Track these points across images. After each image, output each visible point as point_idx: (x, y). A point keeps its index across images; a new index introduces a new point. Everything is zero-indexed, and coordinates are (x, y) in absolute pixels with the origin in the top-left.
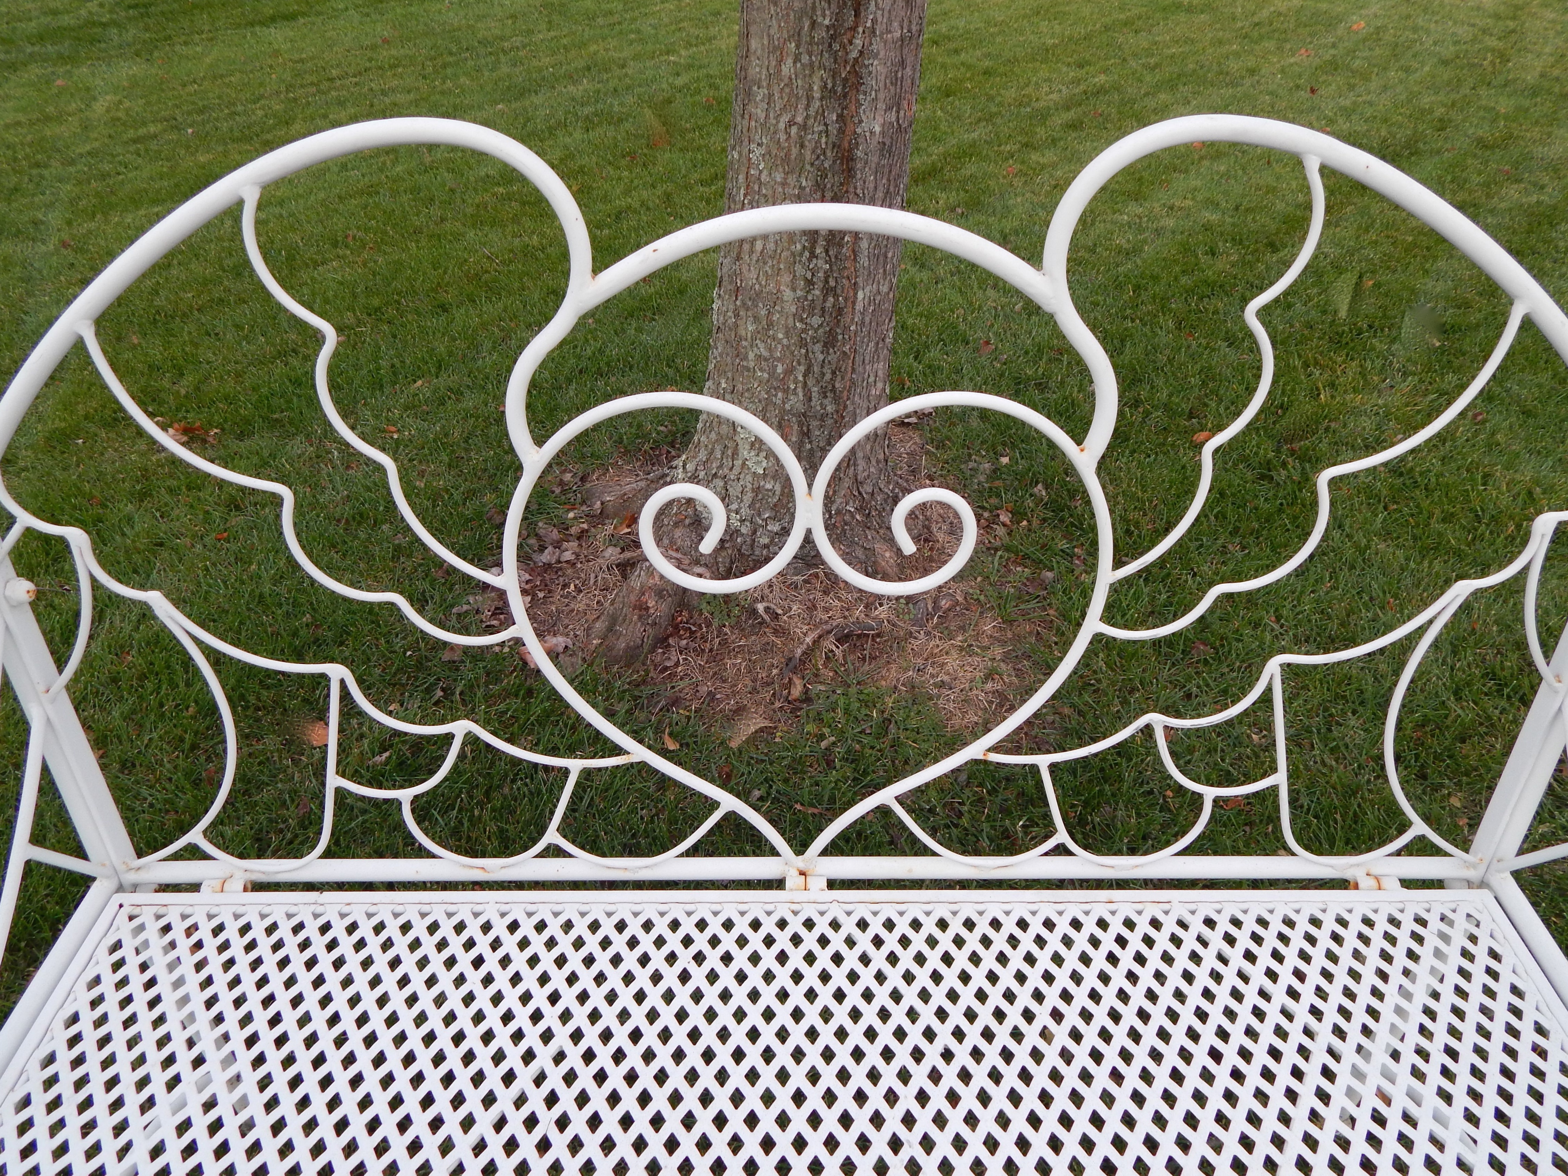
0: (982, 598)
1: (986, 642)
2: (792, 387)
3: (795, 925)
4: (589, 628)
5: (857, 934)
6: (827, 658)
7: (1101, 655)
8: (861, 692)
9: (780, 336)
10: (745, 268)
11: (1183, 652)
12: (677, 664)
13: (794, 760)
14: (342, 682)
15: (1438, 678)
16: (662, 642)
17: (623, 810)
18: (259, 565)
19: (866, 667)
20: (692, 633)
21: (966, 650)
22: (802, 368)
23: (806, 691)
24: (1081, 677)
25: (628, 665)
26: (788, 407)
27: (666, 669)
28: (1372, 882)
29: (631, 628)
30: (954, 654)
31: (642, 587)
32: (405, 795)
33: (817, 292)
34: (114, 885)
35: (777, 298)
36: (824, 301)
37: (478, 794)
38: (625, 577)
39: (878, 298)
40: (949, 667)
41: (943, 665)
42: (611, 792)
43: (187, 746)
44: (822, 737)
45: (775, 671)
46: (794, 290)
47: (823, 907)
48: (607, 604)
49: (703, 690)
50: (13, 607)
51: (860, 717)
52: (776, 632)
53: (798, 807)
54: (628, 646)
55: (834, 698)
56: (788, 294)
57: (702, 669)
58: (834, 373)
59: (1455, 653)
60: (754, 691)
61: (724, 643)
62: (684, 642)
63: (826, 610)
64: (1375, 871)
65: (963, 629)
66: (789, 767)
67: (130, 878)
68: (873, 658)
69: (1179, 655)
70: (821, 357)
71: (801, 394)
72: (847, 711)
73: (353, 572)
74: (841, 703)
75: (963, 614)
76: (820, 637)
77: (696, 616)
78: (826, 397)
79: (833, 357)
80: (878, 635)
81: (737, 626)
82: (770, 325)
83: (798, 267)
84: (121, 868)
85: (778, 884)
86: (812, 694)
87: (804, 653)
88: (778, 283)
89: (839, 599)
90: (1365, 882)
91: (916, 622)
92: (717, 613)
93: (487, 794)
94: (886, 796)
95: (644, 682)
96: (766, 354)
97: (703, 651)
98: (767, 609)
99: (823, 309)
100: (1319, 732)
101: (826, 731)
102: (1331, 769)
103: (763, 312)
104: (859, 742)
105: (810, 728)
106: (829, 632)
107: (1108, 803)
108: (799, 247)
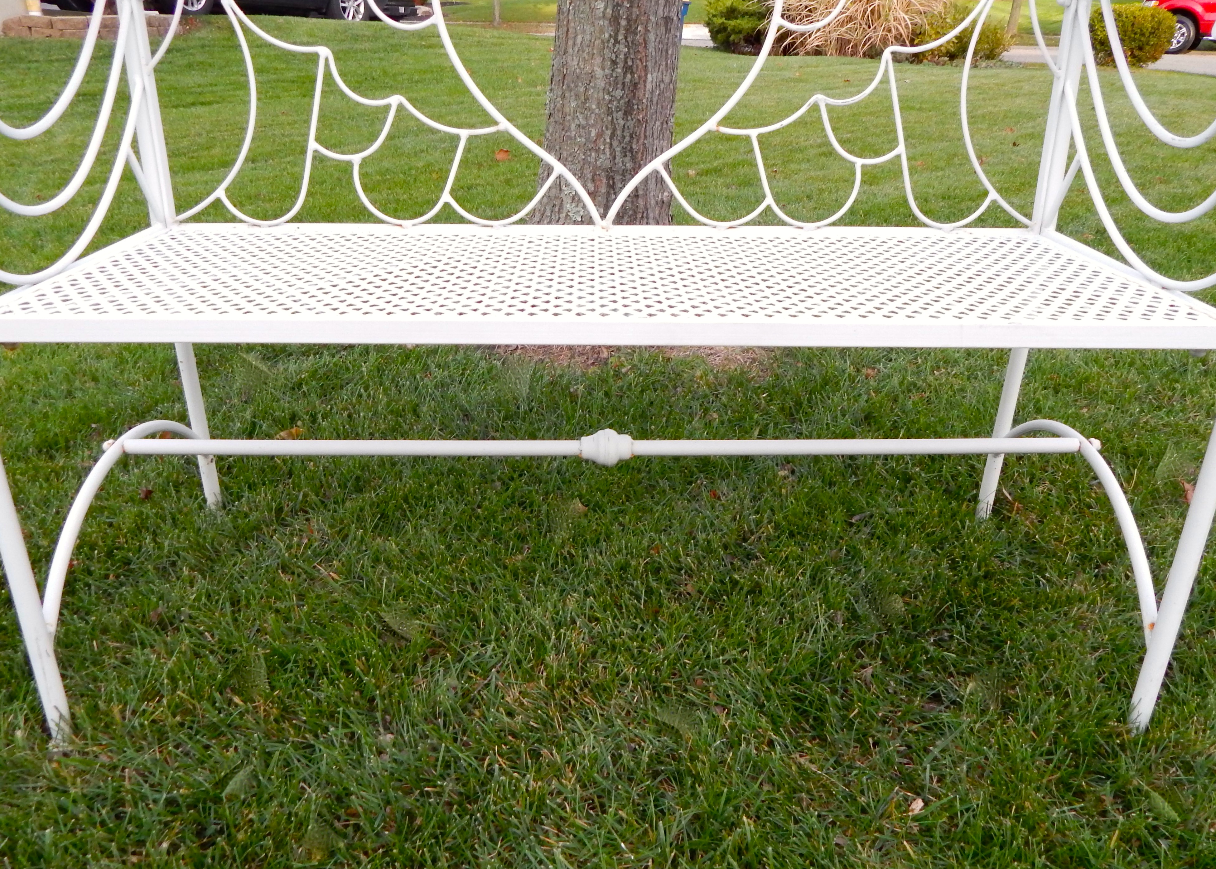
2: (602, 147)
9: (594, 107)
10: (569, 59)
14: (327, 60)
22: (609, 132)
26: (598, 163)
33: (619, 70)
35: (592, 76)
36: (624, 78)
39: (662, 86)
46: (603, 69)
56: (599, 72)
58: (631, 137)
70: (622, 122)
71: (608, 154)
78: (625, 156)
79: (631, 124)
82: (586, 99)
83: (606, 51)
84: (169, 219)
88: (592, 65)
96: (583, 122)
99: (624, 84)
103: (582, 89)
108: (607, 35)
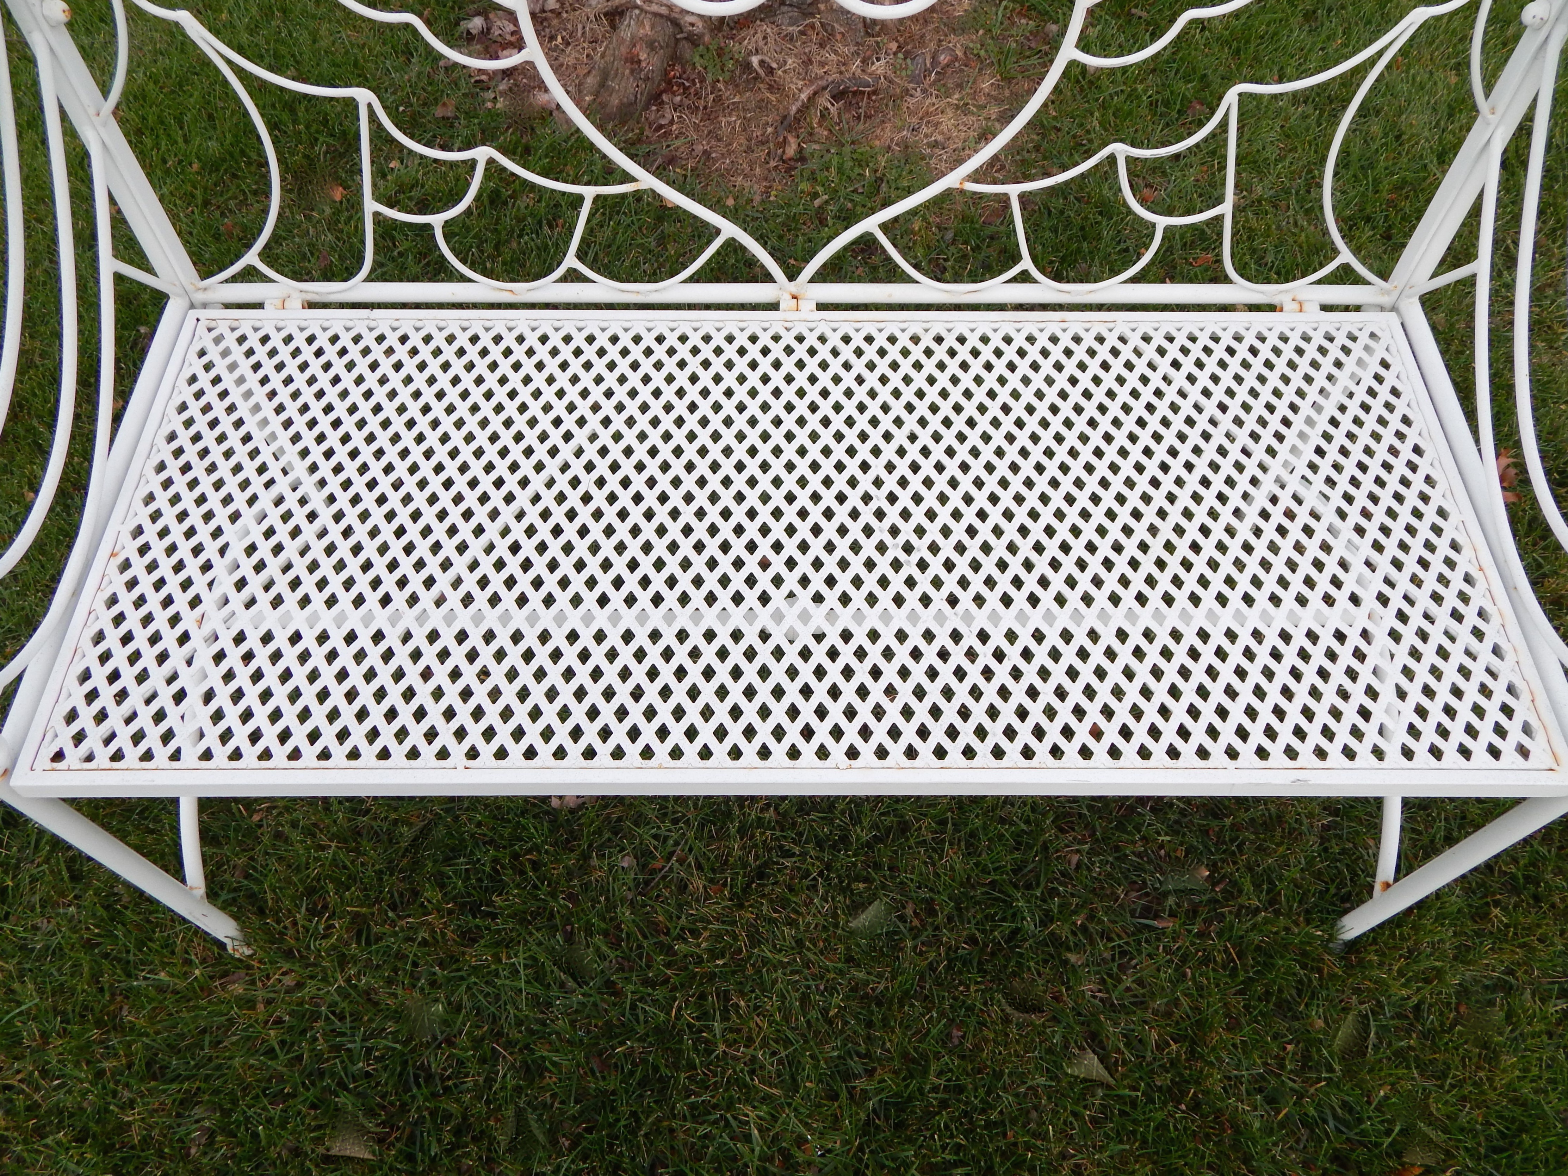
0: (982, 53)
1: (982, 100)
3: (788, 339)
4: (580, 84)
5: (841, 346)
6: (822, 116)
7: (1097, 114)
8: (854, 152)
11: (1179, 111)
12: (672, 122)
13: (788, 217)
14: (370, 105)
15: (1427, 140)
16: (656, 98)
17: (627, 264)
18: (230, 12)
19: (861, 127)
20: (686, 89)
21: (962, 109)
23: (801, 150)
24: (1074, 137)
25: (623, 123)
27: (661, 127)
28: (1296, 306)
29: (623, 84)
30: (950, 112)
31: (632, 38)
32: (437, 220)
34: (186, 304)
37: (488, 248)
38: (614, 27)
40: (943, 127)
41: (938, 124)
42: (614, 248)
43: (199, 201)
44: (815, 195)
45: (770, 130)
47: (812, 325)
48: (597, 58)
49: (699, 149)
50: (52, 27)
51: (853, 176)
52: (770, 88)
53: (792, 261)
54: (622, 103)
55: (827, 157)
57: (697, 128)
59: (1450, 115)
60: (749, 150)
61: (718, 100)
62: (678, 98)
63: (822, 64)
64: (1300, 297)
65: (960, 86)
66: (783, 224)
67: (199, 297)
68: (868, 117)
69: (1174, 114)
72: (840, 170)
73: (330, 21)
74: (834, 163)
75: (962, 71)
76: (815, 93)
77: (689, 71)
80: (874, 92)
81: (731, 81)
84: (190, 288)
85: (774, 306)
86: (806, 153)
87: (799, 111)
89: (836, 52)
90: (1289, 306)
91: (913, 79)
92: (710, 68)
93: (497, 247)
94: (871, 224)
95: (639, 140)
97: (697, 108)
98: (762, 63)
100: (1297, 193)
101: (819, 189)
102: (1302, 229)
104: (852, 201)
105: (804, 186)
106: (824, 88)
107: (1084, 259)
